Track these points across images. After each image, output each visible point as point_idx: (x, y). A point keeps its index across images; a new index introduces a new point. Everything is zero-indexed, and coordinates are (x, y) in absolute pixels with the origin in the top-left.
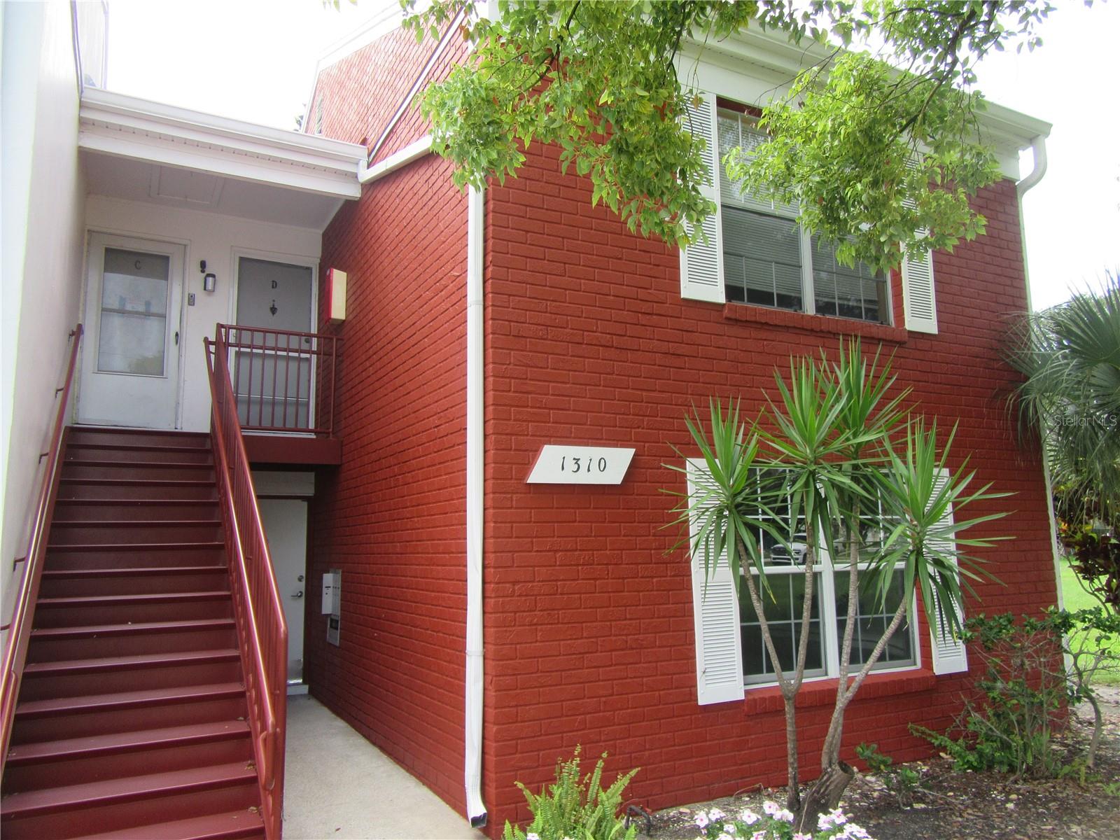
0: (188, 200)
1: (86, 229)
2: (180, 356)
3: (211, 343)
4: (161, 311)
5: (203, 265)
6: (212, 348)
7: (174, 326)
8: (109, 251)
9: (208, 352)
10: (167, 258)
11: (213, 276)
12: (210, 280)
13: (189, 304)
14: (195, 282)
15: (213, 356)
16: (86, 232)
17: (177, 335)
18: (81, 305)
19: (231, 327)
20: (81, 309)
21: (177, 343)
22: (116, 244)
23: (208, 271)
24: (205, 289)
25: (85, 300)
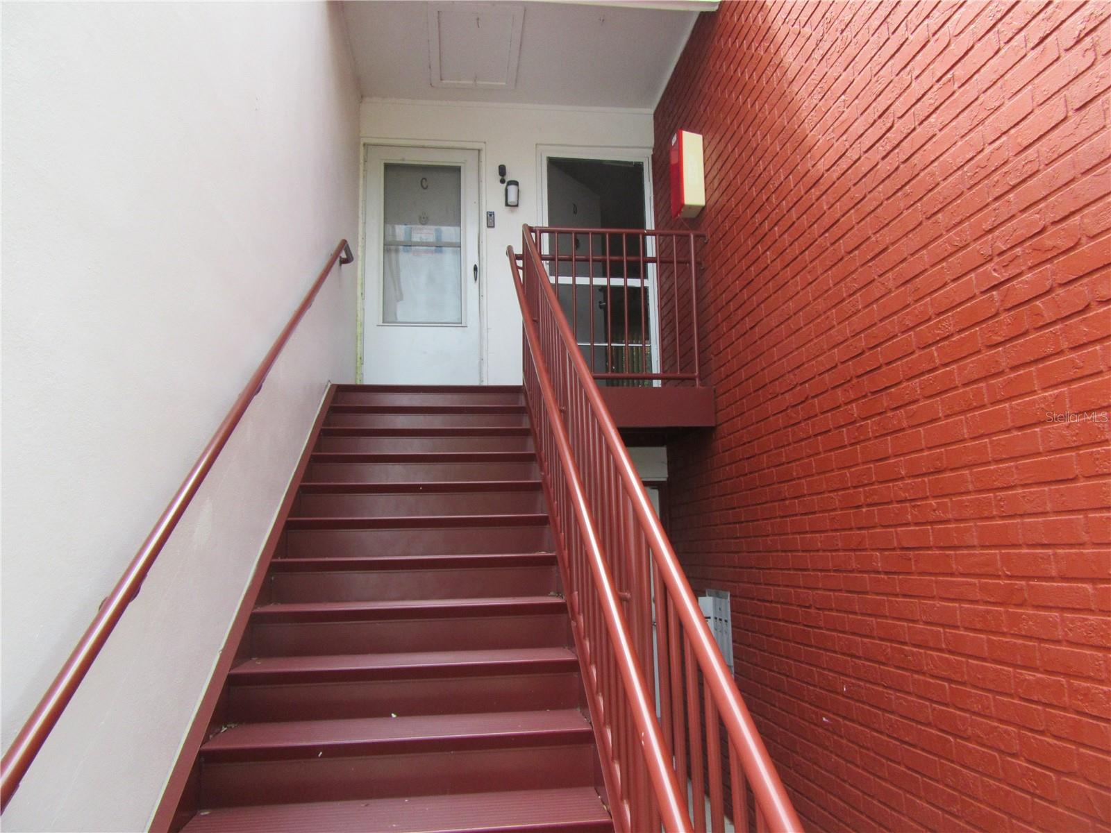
0: (478, 82)
1: (362, 143)
2: (480, 296)
3: (518, 257)
4: (454, 240)
5: (502, 170)
6: (520, 263)
7: (471, 259)
8: (388, 167)
9: (515, 269)
10: (457, 170)
11: (516, 183)
12: (512, 189)
13: (488, 227)
14: (493, 196)
15: (521, 272)
16: (362, 148)
17: (475, 269)
18: (360, 239)
19: (543, 231)
20: (360, 244)
21: (476, 280)
22: (397, 158)
23: (508, 178)
24: (507, 204)
25: (365, 233)
